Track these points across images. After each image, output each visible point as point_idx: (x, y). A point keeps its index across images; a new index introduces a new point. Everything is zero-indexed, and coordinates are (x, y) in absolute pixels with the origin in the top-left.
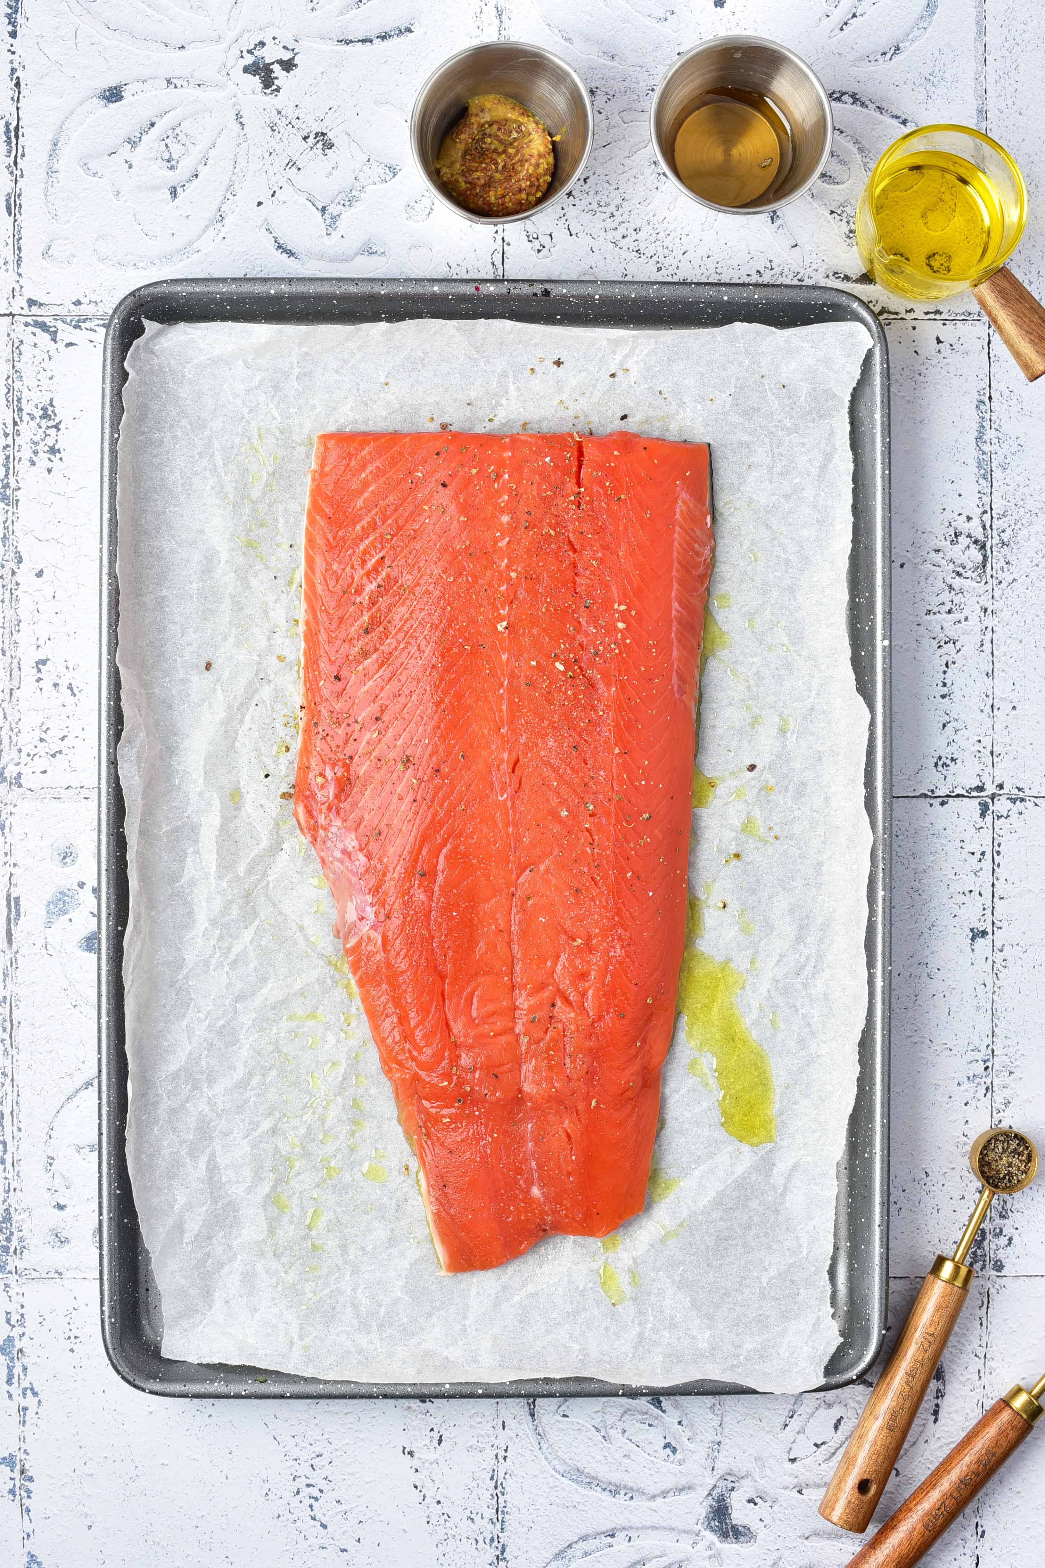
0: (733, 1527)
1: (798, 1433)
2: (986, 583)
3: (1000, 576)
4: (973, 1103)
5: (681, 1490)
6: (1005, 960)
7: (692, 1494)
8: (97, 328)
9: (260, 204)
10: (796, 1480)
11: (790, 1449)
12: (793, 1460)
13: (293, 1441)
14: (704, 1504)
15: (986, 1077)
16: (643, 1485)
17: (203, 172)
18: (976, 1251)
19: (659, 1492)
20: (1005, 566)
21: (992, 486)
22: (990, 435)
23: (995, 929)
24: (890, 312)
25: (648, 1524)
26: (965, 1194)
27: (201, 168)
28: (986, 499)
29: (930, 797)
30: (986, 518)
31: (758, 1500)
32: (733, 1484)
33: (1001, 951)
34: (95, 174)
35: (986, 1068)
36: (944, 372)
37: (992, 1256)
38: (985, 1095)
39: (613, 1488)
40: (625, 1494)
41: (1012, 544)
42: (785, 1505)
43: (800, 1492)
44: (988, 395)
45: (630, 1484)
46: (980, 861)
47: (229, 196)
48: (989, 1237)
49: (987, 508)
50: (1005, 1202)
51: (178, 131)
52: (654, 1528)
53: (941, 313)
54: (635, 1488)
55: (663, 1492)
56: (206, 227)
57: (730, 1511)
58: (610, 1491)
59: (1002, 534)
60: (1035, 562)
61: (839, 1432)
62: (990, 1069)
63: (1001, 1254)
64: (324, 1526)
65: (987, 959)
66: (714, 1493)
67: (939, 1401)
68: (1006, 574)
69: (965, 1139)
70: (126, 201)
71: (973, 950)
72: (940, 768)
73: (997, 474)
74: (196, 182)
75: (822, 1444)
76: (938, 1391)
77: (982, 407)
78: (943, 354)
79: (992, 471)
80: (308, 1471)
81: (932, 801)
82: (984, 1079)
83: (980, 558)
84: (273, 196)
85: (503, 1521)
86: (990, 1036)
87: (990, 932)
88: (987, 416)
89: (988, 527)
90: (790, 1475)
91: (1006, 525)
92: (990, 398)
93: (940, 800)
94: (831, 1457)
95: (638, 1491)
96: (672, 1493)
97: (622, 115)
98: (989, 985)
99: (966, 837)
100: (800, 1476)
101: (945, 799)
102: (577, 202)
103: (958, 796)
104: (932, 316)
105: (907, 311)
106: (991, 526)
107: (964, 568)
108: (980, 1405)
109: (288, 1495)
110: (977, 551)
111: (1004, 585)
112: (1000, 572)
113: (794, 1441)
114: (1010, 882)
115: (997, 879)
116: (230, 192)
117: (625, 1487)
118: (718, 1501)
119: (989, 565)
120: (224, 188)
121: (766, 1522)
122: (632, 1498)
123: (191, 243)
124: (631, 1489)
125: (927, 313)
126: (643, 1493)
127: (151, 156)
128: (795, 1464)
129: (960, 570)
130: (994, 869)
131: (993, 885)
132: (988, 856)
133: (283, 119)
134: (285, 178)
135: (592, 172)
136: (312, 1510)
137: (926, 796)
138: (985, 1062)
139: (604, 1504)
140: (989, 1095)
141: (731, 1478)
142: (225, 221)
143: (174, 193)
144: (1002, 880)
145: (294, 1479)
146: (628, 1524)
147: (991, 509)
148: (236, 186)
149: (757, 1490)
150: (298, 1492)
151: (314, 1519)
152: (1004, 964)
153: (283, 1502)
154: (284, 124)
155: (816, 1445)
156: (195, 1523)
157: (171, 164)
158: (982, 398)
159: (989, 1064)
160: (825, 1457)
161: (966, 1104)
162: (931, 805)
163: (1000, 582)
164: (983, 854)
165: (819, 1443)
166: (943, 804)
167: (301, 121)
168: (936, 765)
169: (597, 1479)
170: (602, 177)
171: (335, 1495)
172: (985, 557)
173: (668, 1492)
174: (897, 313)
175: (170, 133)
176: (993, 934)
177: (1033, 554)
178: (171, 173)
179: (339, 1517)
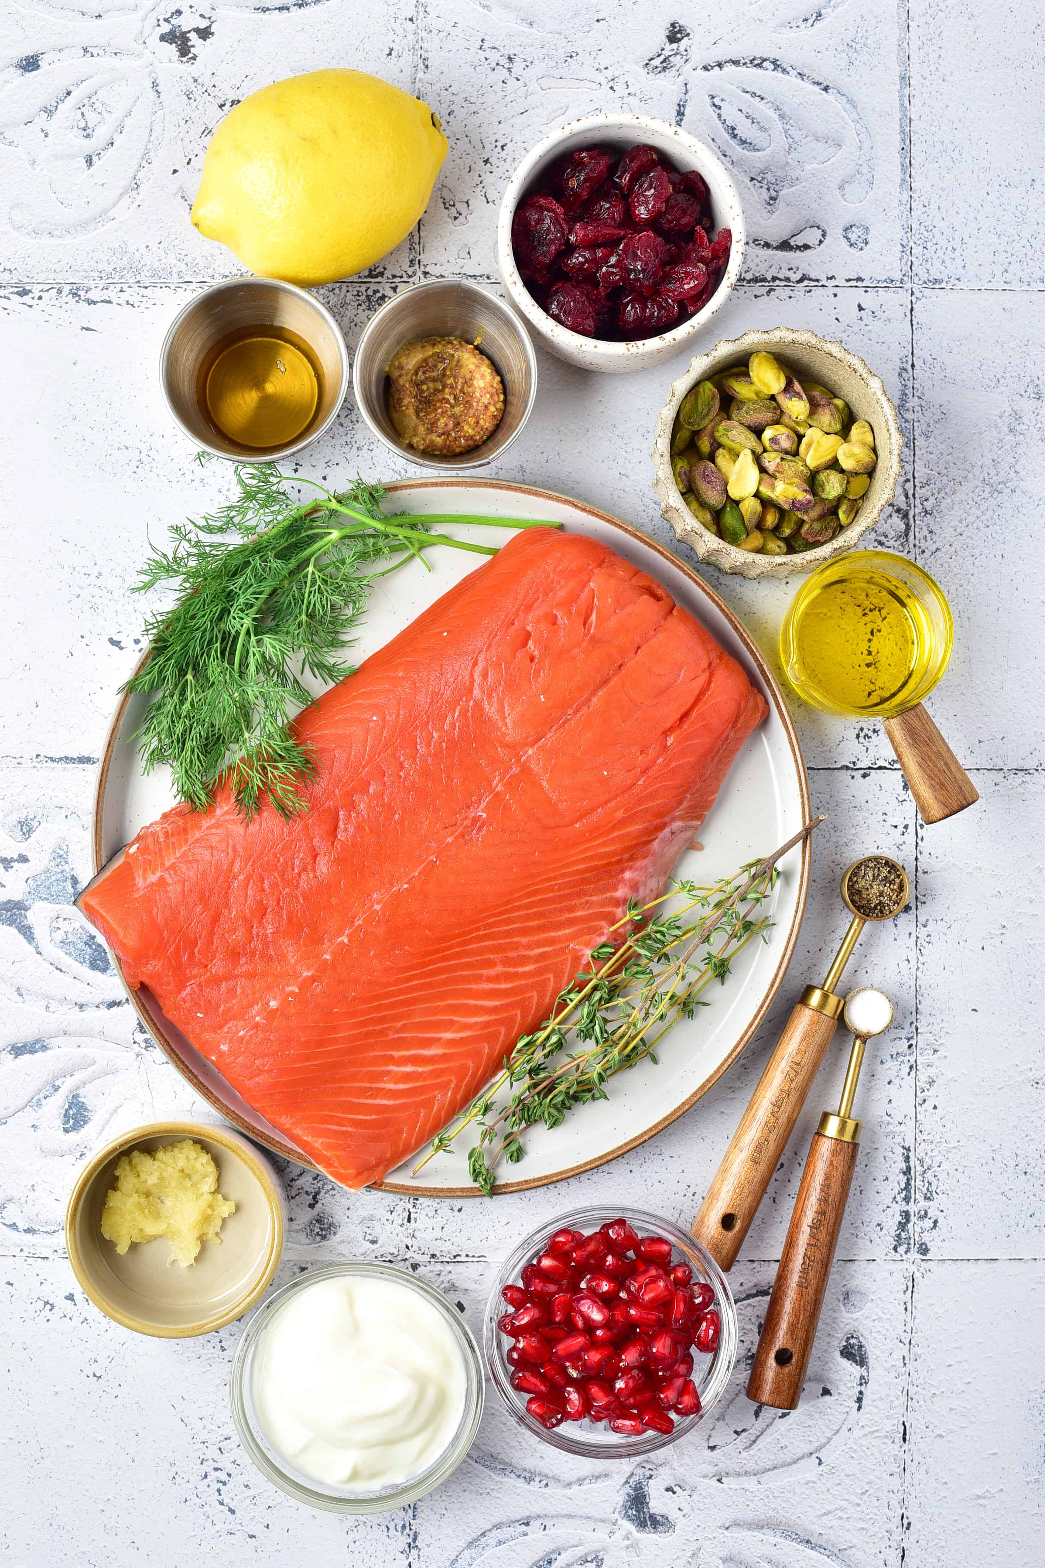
0: (651, 1516)
1: (718, 1419)
2: (909, 552)
3: (923, 545)
4: (896, 1081)
5: (597, 1477)
6: (929, 936)
7: (608, 1482)
8: (11, 296)
9: (175, 171)
10: (716, 1469)
11: (710, 1436)
12: (712, 1448)
13: (200, 1424)
14: (621, 1492)
15: (910, 1055)
16: (558, 1472)
17: (119, 140)
18: (900, 1234)
19: (575, 1480)
20: (928, 535)
21: (914, 455)
22: (913, 402)
23: (919, 904)
24: (810, 279)
25: (565, 1512)
26: (889, 1175)
27: (116, 136)
28: (909, 468)
29: (852, 769)
30: (908, 486)
31: (676, 1489)
32: (651, 1472)
33: (925, 926)
34: (11, 143)
35: (910, 1046)
36: (866, 340)
37: (917, 1239)
38: (909, 1074)
39: (528, 1475)
40: (540, 1481)
41: (935, 513)
42: (704, 1494)
43: (719, 1481)
44: (910, 363)
45: (546, 1471)
46: (903, 834)
47: (144, 163)
48: (913, 1219)
49: (910, 476)
50: (930, 1184)
51: (94, 99)
52: (570, 1516)
53: (862, 280)
54: (550, 1474)
55: (578, 1480)
56: (122, 195)
57: (647, 1499)
58: (525, 1478)
59: (925, 503)
60: (959, 530)
61: (760, 1419)
62: (914, 1047)
63: (926, 1238)
64: (232, 1512)
65: (910, 934)
66: (631, 1481)
67: (863, 1388)
68: (930, 543)
69: (888, 1118)
70: (42, 170)
71: (896, 925)
72: (861, 739)
73: (920, 442)
74: (111, 150)
75: (744, 1431)
76: (862, 1377)
77: (904, 375)
78: (865, 321)
79: (914, 439)
80: (217, 1455)
81: (854, 773)
82: (908, 1058)
83: (903, 527)
84: (188, 163)
85: (415, 1508)
86: (914, 1013)
87: (914, 907)
88: (910, 384)
89: (910, 496)
90: (710, 1463)
91: (929, 493)
92: (913, 366)
93: (862, 772)
94: (751, 1445)
95: (553, 1478)
96: (588, 1481)
97: (540, 81)
98: (913, 962)
99: (889, 809)
100: (720, 1465)
101: (867, 771)
102: (494, 169)
103: (880, 768)
104: (853, 283)
105: (828, 278)
106: (914, 495)
107: (886, 537)
108: (905, 1392)
109: (195, 1479)
110: (899, 520)
111: (927, 554)
112: (923, 541)
113: (714, 1428)
114: (934, 857)
115: (921, 853)
116: (146, 159)
117: (540, 1474)
118: (635, 1490)
119: (911, 534)
120: (139, 155)
121: (685, 1511)
122: (547, 1485)
123: (106, 211)
124: (546, 1476)
125: (848, 280)
126: (559, 1481)
127: (66, 124)
128: (715, 1452)
129: (882, 538)
130: (917, 843)
131: (916, 859)
132: (912, 829)
133: (200, 87)
134: (201, 147)
135: (510, 139)
136: (220, 1495)
137: (847, 768)
138: (909, 1039)
139: (518, 1491)
140: (913, 1073)
141: (648, 1466)
142: (140, 189)
143: (89, 161)
144: (926, 854)
145: (202, 1463)
146: (544, 1513)
147: (914, 478)
148: (151, 154)
149: (675, 1478)
150: (206, 1476)
151: (221, 1503)
152: (928, 939)
153: (191, 1486)
154: (200, 92)
155: (736, 1432)
156: (101, 1507)
157: (87, 132)
158: (904, 365)
159: (913, 1042)
160: (746, 1445)
161: (889, 1083)
162: (853, 777)
163: (923, 552)
164: (906, 827)
165: (739, 1430)
166: (865, 776)
167: (217, 89)
168: (858, 736)
169: (511, 1465)
170: (519, 144)
171: (244, 1479)
172: (908, 526)
173: (584, 1479)
174: (818, 281)
175: (86, 101)
176: (917, 909)
177: (957, 523)
178: (87, 141)
179: (248, 1502)
